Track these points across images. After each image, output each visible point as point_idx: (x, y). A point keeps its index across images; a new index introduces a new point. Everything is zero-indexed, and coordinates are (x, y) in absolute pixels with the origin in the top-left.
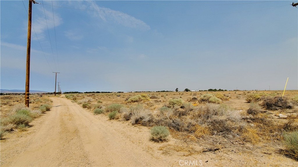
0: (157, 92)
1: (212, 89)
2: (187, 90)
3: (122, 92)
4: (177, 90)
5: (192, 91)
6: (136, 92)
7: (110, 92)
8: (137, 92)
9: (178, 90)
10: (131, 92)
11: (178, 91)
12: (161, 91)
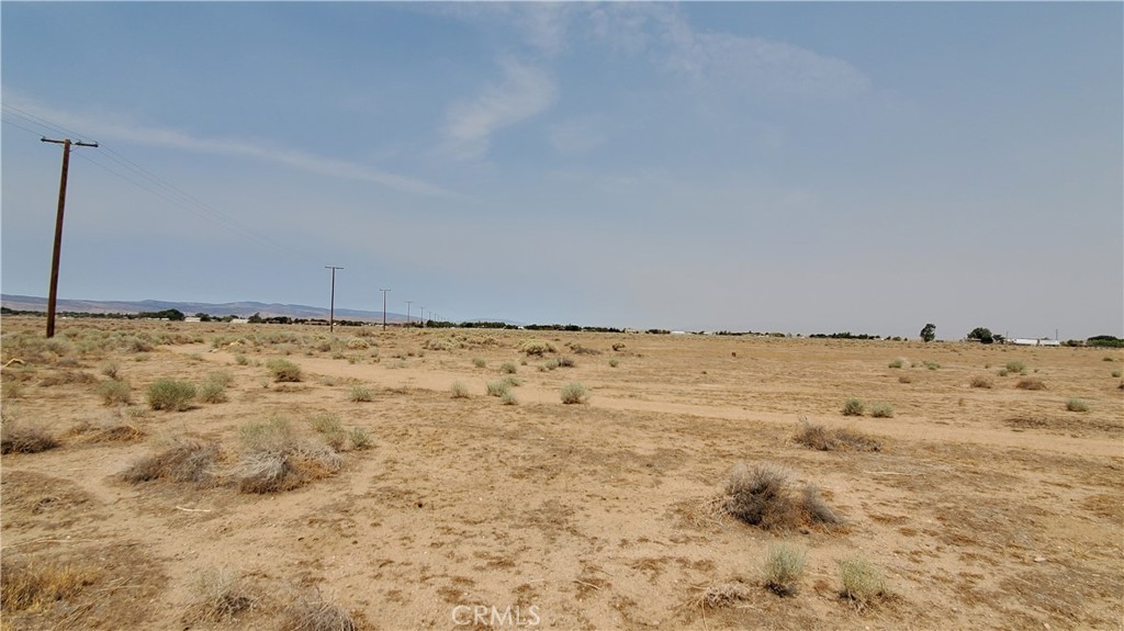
0: (812, 336)
1: (1114, 338)
2: (982, 336)
3: (664, 332)
4: (927, 334)
5: (1018, 341)
6: (721, 333)
7: (618, 331)
8: (725, 334)
9: (934, 332)
10: (702, 333)
11: (936, 338)
12: (834, 336)
